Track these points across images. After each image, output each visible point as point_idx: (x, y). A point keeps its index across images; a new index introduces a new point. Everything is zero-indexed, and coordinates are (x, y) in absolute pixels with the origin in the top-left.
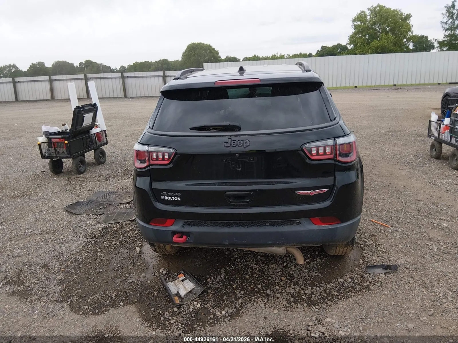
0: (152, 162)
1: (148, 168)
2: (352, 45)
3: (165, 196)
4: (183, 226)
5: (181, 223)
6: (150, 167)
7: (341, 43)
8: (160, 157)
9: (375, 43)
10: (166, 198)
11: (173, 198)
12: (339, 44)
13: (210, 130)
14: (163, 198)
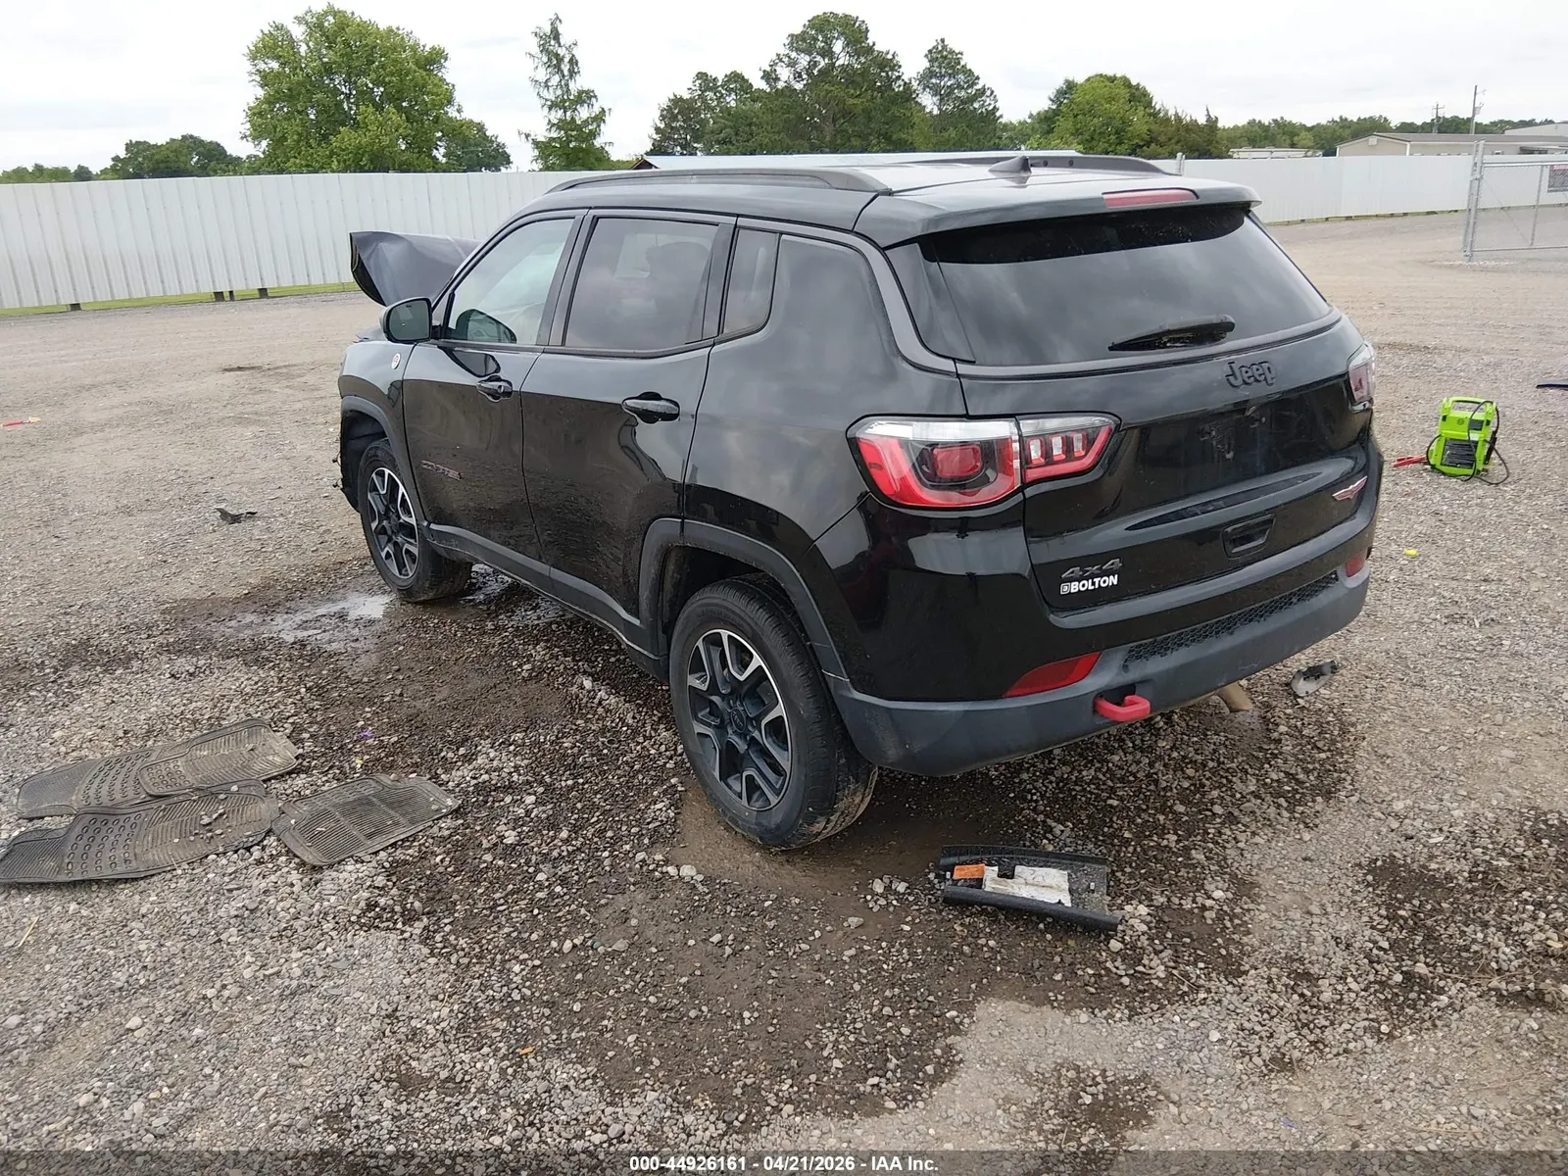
0: (1032, 474)
1: (1019, 497)
2: (264, 143)
3: (1071, 580)
4: (1125, 667)
5: (1118, 656)
6: (1029, 492)
7: (195, 134)
8: (1057, 451)
9: (346, 137)
10: (1075, 587)
11: (1096, 580)
12: (191, 137)
13: (1164, 346)
14: (1065, 589)
